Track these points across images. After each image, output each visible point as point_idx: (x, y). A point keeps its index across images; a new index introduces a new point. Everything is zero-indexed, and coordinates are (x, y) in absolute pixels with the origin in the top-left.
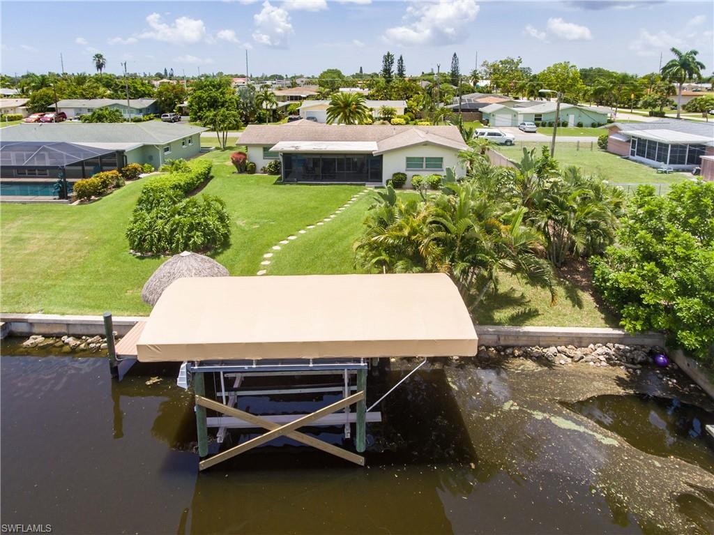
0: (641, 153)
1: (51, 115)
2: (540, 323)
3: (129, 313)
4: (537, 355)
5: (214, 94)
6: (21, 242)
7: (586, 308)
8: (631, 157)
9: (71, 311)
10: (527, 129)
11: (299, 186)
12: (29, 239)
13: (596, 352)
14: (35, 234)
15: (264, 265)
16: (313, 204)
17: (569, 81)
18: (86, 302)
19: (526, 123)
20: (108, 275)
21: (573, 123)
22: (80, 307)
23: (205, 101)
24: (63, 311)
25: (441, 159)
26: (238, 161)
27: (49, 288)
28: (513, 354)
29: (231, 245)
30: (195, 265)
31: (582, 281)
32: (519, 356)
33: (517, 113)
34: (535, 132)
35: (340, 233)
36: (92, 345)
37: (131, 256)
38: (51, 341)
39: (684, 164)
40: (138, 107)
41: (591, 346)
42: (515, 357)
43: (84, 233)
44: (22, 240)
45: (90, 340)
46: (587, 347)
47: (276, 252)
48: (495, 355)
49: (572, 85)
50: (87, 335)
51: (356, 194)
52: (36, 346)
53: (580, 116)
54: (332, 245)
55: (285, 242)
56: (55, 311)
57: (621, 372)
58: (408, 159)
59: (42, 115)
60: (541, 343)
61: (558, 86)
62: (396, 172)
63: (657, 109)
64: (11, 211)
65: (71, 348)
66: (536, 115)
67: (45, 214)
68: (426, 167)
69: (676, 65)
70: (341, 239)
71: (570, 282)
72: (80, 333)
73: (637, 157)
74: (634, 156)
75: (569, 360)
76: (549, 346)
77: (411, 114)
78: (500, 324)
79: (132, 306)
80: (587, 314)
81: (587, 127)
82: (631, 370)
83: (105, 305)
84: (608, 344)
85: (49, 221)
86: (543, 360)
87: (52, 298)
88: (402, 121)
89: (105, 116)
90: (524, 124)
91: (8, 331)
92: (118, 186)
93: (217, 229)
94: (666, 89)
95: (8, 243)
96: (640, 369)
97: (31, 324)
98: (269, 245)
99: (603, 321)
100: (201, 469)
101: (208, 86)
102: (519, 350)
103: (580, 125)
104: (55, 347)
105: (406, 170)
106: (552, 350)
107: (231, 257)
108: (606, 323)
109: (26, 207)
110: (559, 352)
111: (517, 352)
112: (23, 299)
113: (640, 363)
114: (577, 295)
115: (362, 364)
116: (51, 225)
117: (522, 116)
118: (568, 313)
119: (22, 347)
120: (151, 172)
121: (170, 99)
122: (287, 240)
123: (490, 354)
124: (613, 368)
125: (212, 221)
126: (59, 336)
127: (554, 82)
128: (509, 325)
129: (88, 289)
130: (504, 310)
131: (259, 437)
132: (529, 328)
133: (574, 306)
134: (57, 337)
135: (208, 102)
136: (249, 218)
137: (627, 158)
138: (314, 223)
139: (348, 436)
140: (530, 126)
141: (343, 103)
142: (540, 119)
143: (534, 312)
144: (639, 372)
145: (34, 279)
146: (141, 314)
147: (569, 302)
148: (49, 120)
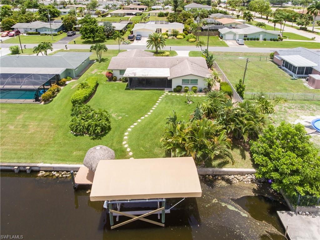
0: (286, 67)
1: (13, 33)
2: (229, 166)
3: (76, 163)
4: (226, 179)
5: (92, 27)
6: (26, 127)
7: (247, 160)
8: (282, 67)
9: (54, 162)
10: (240, 43)
11: (136, 91)
12: (28, 125)
13: (247, 178)
14: (31, 122)
15: (125, 139)
16: (143, 104)
17: (265, 7)
18: (59, 158)
19: (240, 40)
20: (65, 144)
21: (262, 38)
22: (58, 160)
23: (88, 30)
24: (51, 162)
25: (197, 80)
26: (109, 77)
27: (43, 151)
28: (218, 178)
29: (111, 128)
30: (102, 153)
31: (247, 147)
32: (220, 179)
33: (236, 34)
34: (243, 45)
35: (154, 122)
36: (64, 176)
37: (72, 135)
38: (48, 174)
39: (303, 74)
40: (55, 29)
41: (246, 175)
42: (218, 180)
43: (51, 122)
44: (26, 126)
45: (62, 174)
46: (245, 175)
47: (130, 132)
48: (212, 178)
49: (266, 9)
50: (61, 171)
51: (161, 96)
52: (43, 176)
53: (265, 35)
54: (151, 128)
55: (132, 126)
56: (48, 162)
57: (255, 186)
58: (183, 80)
59: (8, 32)
60: (229, 174)
61: (259, 10)
62: (178, 85)
63: (304, 26)
64: (17, 109)
65: (56, 177)
66: (245, 35)
67: (31, 111)
68: (191, 83)
69: (313, 7)
70: (155, 125)
71: (243, 147)
72: (58, 170)
73: (284, 68)
74: (283, 67)
75: (238, 181)
76: (231, 175)
77: (186, 32)
78: (214, 167)
79: (77, 160)
80: (246, 162)
81: (268, 40)
82: (259, 185)
83: (66, 159)
84: (252, 175)
85: (34, 115)
86: (229, 181)
87: (45, 156)
88: (182, 37)
89: (45, 47)
90: (239, 41)
91: (31, 169)
92: (58, 91)
93: (106, 124)
94: (309, 18)
95: (20, 127)
96: (262, 185)
97: (40, 167)
98: (126, 128)
99: (252, 166)
100: (111, 229)
101: (89, 22)
102: (220, 177)
103: (265, 40)
104: (50, 176)
105: (182, 84)
106: (232, 176)
107: (112, 135)
108: (253, 166)
109: (23, 106)
110: (235, 177)
111: (219, 178)
112: (34, 156)
113: (262, 182)
114: (244, 153)
115: (164, 200)
116: (36, 117)
117: (238, 35)
118: (240, 162)
119: (37, 176)
120: (70, 80)
121: (70, 23)
122: (133, 125)
123: (210, 178)
124: (253, 184)
125: (104, 122)
126: (51, 171)
127: (257, 7)
128: (218, 167)
129: (59, 152)
130: (216, 161)
131: (130, 220)
132: (225, 169)
133: (242, 159)
134: (50, 172)
135: (90, 30)
136: (117, 112)
137: (280, 68)
138: (144, 116)
139: (159, 218)
140: (241, 41)
141: (154, 38)
142: (247, 37)
143: (227, 162)
144: (261, 186)
145: (36, 146)
146: (81, 163)
147: (241, 157)
148: (12, 35)
